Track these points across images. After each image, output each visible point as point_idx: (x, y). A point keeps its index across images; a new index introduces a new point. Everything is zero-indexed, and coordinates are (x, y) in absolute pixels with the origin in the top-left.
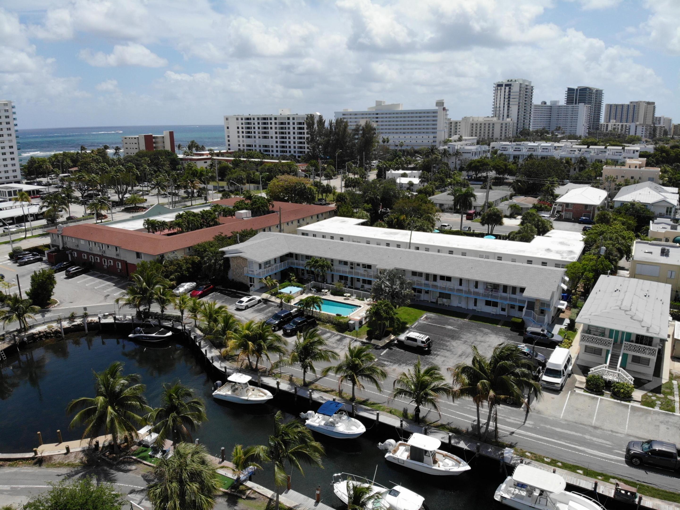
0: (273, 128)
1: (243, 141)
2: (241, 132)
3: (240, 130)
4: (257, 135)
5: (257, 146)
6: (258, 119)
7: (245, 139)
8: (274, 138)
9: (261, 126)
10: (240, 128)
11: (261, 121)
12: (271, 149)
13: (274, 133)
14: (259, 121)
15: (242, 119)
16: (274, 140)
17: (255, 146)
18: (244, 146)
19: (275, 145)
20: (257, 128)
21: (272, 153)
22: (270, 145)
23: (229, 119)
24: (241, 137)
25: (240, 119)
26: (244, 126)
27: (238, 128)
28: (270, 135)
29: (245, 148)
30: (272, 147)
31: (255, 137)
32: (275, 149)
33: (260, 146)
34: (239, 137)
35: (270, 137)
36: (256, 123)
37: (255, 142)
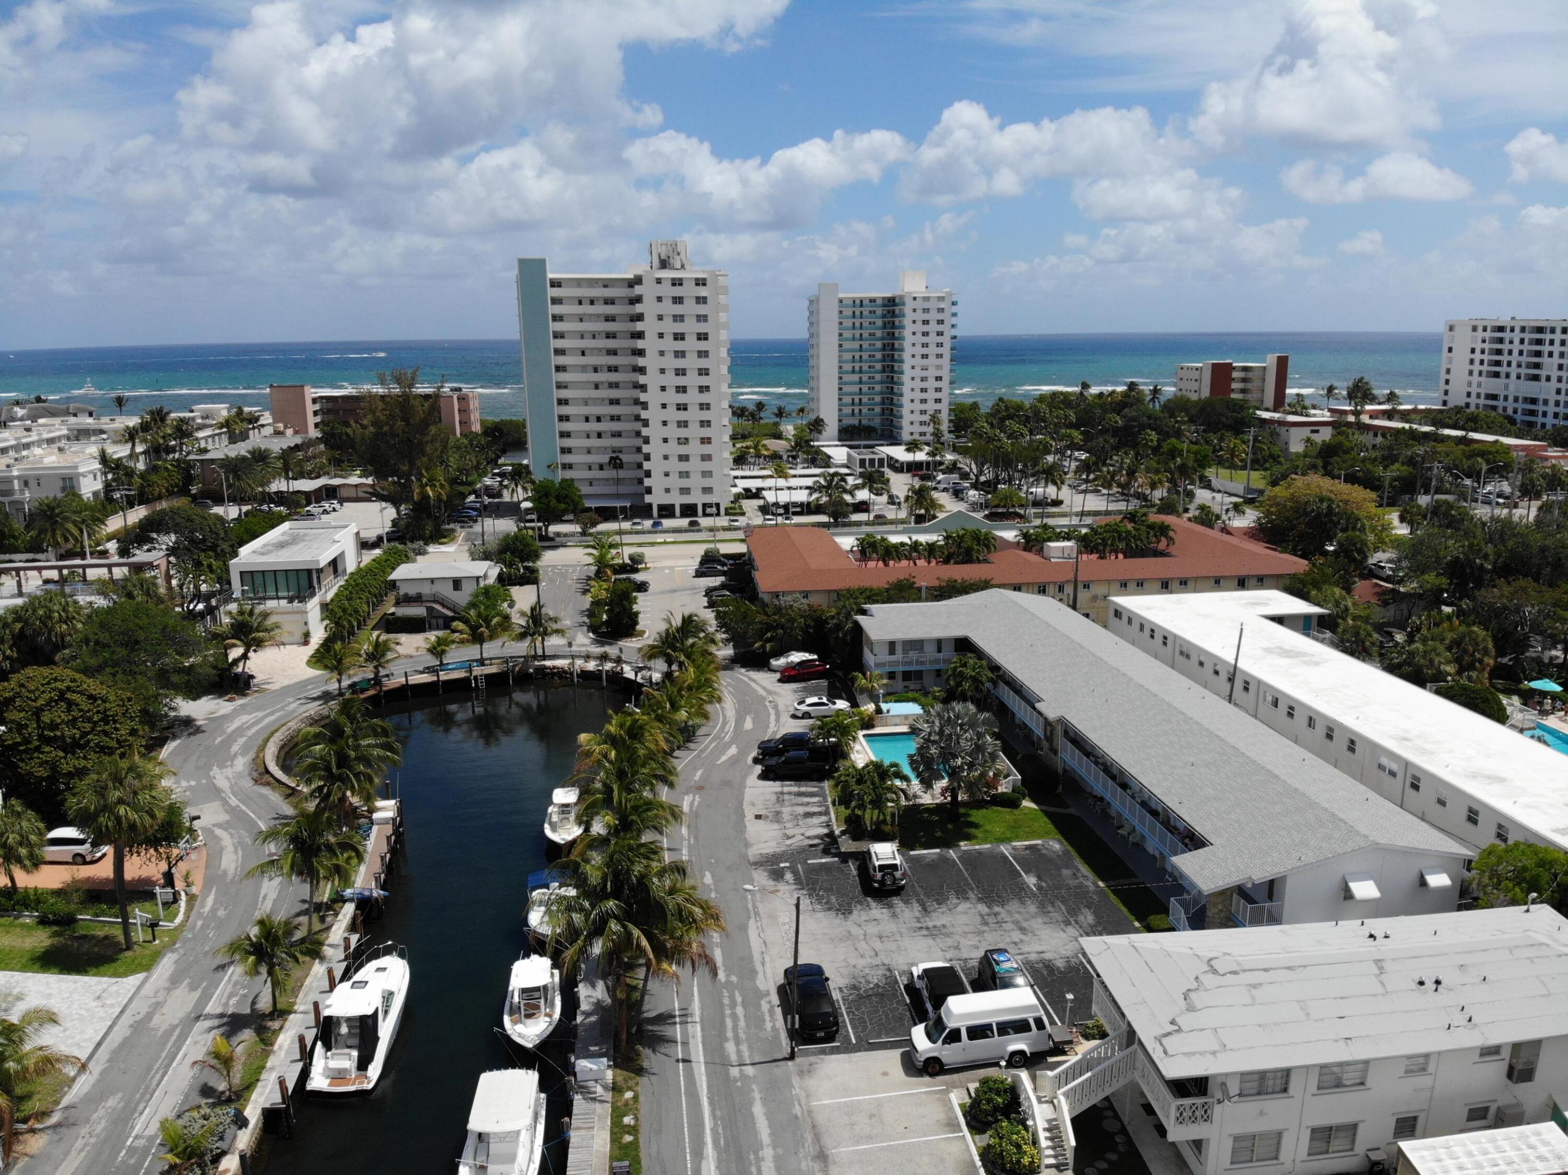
0: (1556, 355)
1: (1479, 385)
2: (1477, 362)
3: (1478, 356)
4: (1514, 371)
5: (1511, 399)
6: (1523, 329)
7: (1483, 379)
8: (1554, 379)
9: (1526, 347)
10: (1478, 351)
11: (1527, 336)
12: (1540, 408)
13: (1556, 367)
14: (1523, 335)
15: (1485, 329)
16: (1554, 384)
17: (1506, 398)
18: (1478, 396)
19: (1552, 397)
20: (1516, 353)
21: (1544, 420)
22: (1542, 397)
23: (1457, 329)
24: (1476, 373)
25: (1480, 329)
26: (1487, 346)
27: (1473, 351)
28: (1543, 373)
29: (1482, 401)
30: (1546, 402)
31: (1508, 376)
32: (1551, 409)
33: (1516, 399)
34: (1471, 373)
35: (1543, 378)
36: (1517, 341)
37: (1507, 387)
